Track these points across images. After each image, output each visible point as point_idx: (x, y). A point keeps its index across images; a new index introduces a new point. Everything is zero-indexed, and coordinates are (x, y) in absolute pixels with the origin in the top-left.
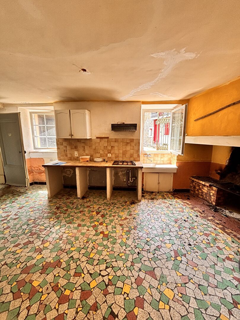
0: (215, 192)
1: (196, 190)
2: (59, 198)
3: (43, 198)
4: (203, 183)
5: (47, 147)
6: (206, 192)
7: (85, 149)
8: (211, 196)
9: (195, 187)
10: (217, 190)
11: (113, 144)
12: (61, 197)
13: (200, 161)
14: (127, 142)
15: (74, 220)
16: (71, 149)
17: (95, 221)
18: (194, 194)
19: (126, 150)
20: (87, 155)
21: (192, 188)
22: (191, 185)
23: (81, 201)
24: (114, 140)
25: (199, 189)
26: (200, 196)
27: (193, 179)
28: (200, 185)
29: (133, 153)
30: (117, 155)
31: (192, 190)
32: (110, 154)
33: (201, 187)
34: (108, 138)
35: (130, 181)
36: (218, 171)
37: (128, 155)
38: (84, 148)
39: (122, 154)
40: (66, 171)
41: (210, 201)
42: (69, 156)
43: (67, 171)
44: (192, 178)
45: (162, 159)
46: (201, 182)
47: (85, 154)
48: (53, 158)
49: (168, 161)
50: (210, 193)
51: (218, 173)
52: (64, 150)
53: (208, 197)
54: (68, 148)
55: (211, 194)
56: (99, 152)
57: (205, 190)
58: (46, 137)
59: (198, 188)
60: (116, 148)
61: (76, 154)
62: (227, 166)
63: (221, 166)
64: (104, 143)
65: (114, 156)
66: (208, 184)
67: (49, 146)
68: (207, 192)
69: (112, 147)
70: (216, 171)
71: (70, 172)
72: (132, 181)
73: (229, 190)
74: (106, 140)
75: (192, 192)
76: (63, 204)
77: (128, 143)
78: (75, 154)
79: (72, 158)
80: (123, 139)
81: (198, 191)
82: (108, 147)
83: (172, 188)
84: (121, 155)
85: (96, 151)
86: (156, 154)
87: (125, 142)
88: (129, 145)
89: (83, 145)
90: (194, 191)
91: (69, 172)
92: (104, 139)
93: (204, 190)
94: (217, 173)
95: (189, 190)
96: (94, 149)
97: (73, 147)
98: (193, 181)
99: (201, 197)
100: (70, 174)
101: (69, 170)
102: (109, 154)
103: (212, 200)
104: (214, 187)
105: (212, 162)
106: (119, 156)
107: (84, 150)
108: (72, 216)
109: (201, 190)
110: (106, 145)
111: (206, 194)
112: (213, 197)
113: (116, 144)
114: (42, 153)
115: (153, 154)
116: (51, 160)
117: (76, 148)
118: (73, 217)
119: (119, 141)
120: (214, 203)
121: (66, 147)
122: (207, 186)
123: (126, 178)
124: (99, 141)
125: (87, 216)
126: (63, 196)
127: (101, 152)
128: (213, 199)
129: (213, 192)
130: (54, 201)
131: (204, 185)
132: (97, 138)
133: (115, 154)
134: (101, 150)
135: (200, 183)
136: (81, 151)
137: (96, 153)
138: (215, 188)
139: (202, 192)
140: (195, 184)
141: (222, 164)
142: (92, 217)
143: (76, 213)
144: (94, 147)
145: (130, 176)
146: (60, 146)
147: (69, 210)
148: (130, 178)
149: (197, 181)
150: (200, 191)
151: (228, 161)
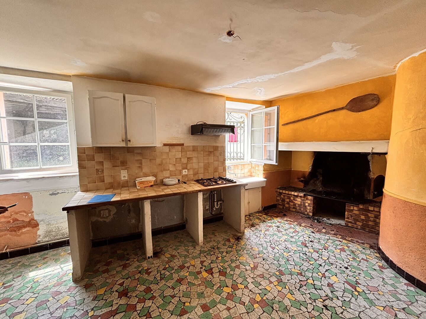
0: (311, 202)
1: (286, 203)
2: (104, 272)
3: (59, 284)
4: (296, 194)
5: (38, 167)
6: (299, 203)
7: (143, 164)
8: (306, 207)
9: (283, 200)
10: (313, 199)
11: (189, 154)
12: (106, 267)
13: (283, 170)
14: (210, 150)
15: (184, 303)
16: (113, 167)
17: (220, 287)
18: (283, 208)
19: (208, 163)
20: (146, 175)
21: (280, 201)
22: (278, 198)
23: (157, 262)
24: (191, 148)
25: (290, 201)
26: (291, 209)
27: (281, 191)
28: (290, 197)
29: (218, 166)
30: (196, 170)
31: (280, 205)
32: (187, 170)
33: (292, 198)
34: (183, 145)
35: (216, 207)
36: (300, 179)
37: (211, 170)
38: (141, 163)
39: (203, 169)
40: (100, 211)
41: (306, 213)
42: (108, 180)
43: (102, 212)
44: (279, 190)
45: (243, 172)
46: (293, 193)
47: (142, 174)
48: (61, 189)
49: (248, 173)
50: (305, 204)
51: (302, 181)
52: (97, 170)
53: (302, 209)
54: (107, 165)
55: (307, 204)
56: (167, 168)
57: (298, 201)
58: (36, 144)
59: (288, 200)
60: (195, 160)
61: (124, 175)
62: (310, 172)
63: (304, 173)
64: (176, 153)
65: (191, 172)
66: (302, 194)
67: (44, 165)
68: (301, 203)
69: (188, 158)
70: (298, 179)
71: (110, 211)
72: (218, 207)
73: (325, 196)
74: (180, 148)
75: (281, 207)
76: (126, 281)
77: (211, 152)
78: (122, 175)
79: (116, 185)
80: (204, 146)
81: (288, 203)
82: (182, 160)
83: (261, 206)
84: (201, 171)
85: (162, 166)
86: (236, 165)
87: (206, 150)
88: (212, 155)
89: (139, 158)
90: (284, 205)
91: (107, 211)
92: (176, 147)
93: (296, 202)
94: (299, 181)
95: (276, 204)
96: (160, 164)
97: (119, 163)
98: (281, 193)
99: (294, 210)
100: (110, 215)
101: (107, 209)
102: (184, 171)
103: (308, 211)
104: (308, 196)
105: (292, 170)
106: (199, 172)
107: (140, 167)
108: (173, 297)
109: (293, 202)
110: (179, 155)
111: (300, 206)
112: (309, 208)
113: (194, 154)
114: (25, 182)
115: (232, 165)
116: (53, 194)
117: (124, 164)
118: (177, 299)
119: (199, 149)
120: (311, 214)
121: (102, 163)
122: (301, 197)
123: (208, 203)
124: (168, 151)
125: (199, 285)
126: (108, 264)
127: (172, 168)
128: (309, 209)
129: (309, 202)
130: (98, 281)
131: (297, 196)
132: (165, 145)
133: (194, 169)
134: (170, 166)
135: (291, 195)
136: (135, 170)
137: (162, 171)
138: (310, 197)
139: (294, 204)
140: (284, 196)
141: (304, 171)
142: (209, 284)
143: (173, 288)
144: (158, 161)
145: (215, 200)
146: (86, 163)
147: (153, 287)
148: (216, 203)
149: (287, 192)
150: (292, 204)
151: (311, 167)
